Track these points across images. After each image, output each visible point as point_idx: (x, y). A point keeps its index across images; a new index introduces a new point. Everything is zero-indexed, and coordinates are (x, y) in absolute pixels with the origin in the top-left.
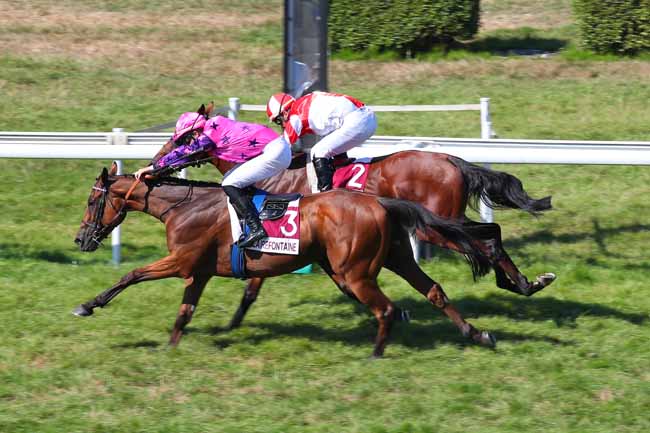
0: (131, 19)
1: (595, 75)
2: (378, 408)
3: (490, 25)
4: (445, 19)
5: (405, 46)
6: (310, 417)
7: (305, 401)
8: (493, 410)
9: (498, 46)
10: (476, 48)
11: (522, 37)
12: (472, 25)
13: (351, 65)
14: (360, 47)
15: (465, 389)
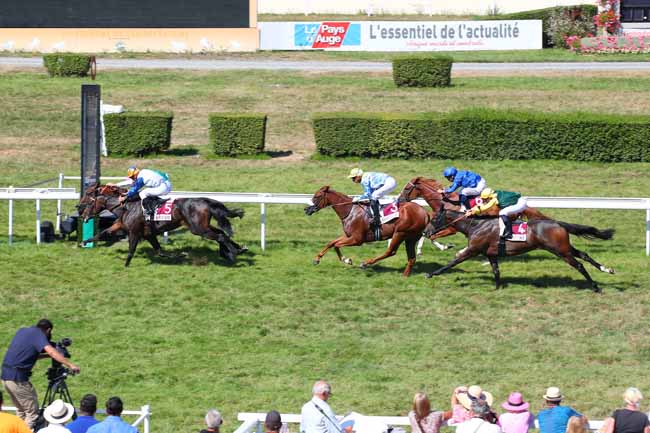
0: (24, 140)
1: (218, 165)
2: (118, 304)
3: (175, 144)
4: (155, 141)
5: (139, 152)
6: (88, 308)
7: (87, 301)
8: (166, 305)
9: (179, 152)
10: (169, 153)
11: (188, 148)
12: (167, 143)
13: (116, 160)
14: (120, 153)
15: (154, 296)
